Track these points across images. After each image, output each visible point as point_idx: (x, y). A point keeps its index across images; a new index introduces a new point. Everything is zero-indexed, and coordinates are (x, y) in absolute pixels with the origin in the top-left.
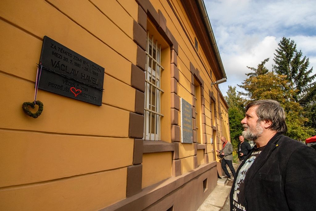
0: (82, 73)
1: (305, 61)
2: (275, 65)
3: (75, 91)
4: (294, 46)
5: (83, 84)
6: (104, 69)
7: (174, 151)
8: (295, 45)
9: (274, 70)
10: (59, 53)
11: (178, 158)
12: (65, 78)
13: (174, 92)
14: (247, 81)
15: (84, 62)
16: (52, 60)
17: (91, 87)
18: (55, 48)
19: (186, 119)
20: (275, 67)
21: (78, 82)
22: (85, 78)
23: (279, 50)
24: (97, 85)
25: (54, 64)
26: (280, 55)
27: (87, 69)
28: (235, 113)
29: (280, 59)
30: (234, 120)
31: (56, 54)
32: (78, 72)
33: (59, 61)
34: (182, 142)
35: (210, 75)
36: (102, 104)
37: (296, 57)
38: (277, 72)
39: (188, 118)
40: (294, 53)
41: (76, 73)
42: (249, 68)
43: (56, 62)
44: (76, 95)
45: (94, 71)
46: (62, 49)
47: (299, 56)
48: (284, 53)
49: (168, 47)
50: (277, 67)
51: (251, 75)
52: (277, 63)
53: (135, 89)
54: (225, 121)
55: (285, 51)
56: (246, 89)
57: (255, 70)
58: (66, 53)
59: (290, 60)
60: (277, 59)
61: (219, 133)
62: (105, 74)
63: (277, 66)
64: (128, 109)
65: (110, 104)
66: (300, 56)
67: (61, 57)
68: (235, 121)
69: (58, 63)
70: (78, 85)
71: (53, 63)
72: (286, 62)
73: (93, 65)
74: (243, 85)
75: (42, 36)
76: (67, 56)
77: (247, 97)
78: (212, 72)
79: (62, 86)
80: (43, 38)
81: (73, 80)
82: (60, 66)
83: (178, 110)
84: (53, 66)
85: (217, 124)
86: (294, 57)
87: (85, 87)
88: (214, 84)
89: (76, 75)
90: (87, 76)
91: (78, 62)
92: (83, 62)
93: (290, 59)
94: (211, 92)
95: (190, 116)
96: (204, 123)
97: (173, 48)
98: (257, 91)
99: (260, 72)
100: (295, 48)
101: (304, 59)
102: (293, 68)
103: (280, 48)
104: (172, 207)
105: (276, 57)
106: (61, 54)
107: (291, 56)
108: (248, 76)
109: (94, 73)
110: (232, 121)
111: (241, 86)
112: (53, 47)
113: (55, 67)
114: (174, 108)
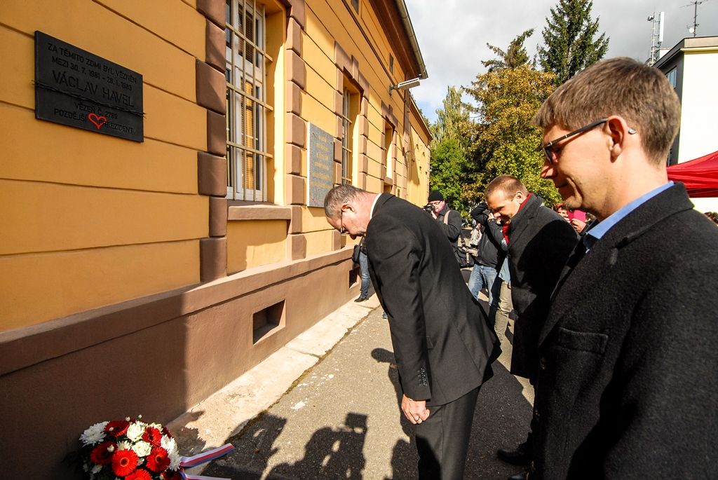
0: (104, 89)
1: (601, 44)
2: (544, 45)
3: (95, 120)
4: (587, 6)
5: (107, 106)
6: (142, 76)
7: (290, 220)
8: (591, 4)
9: (538, 58)
10: (62, 57)
11: (299, 231)
12: (78, 98)
13: (293, 112)
14: (483, 80)
15: (106, 68)
16: (54, 72)
17: (122, 110)
18: (55, 49)
19: (320, 165)
20: (542, 51)
21: (98, 104)
22: (110, 96)
23: (557, 12)
24: (133, 106)
25: (58, 78)
26: (557, 23)
27: (112, 80)
28: (452, 150)
29: (554, 33)
30: (448, 164)
31: (57, 61)
32: (97, 86)
33: (65, 72)
34: (308, 205)
35: (388, 68)
36: (144, 139)
37: (586, 34)
38: (543, 64)
39: (324, 162)
40: (585, 23)
41: (94, 89)
42: (491, 48)
43: (60, 73)
44: (99, 126)
45: (124, 81)
46: (66, 50)
47: (591, 31)
48: (566, 19)
49: (280, 11)
50: (545, 52)
51: (493, 66)
52: (547, 41)
53: (206, 110)
54: (421, 167)
55: (568, 15)
56: (477, 98)
57: (502, 54)
58: (73, 56)
59: (574, 39)
60: (550, 33)
61: (399, 190)
62: (144, 84)
63: (547, 48)
64: (194, 147)
65: (158, 138)
66: (593, 33)
67: (66, 65)
68: (450, 167)
69: (64, 75)
70: (100, 110)
71: (57, 76)
72: (565, 42)
73: (121, 72)
74: (472, 87)
75: (31, 31)
76: (75, 62)
77: (476, 115)
78: (395, 60)
79: (75, 113)
80: (34, 35)
81: (89, 101)
82: (67, 80)
83: (302, 147)
84: (57, 81)
85: (397, 172)
86: (582, 33)
87: (112, 111)
88: (397, 89)
89: (95, 93)
90: (113, 92)
91: (96, 70)
92: (102, 68)
93: (573, 37)
94: (388, 107)
95: (328, 158)
96: (362, 170)
97: (291, 14)
98: (496, 103)
99: (512, 61)
100: (588, 10)
101: (600, 40)
102: (575, 59)
103: (560, 7)
104: (283, 302)
105: (548, 27)
106: (65, 58)
107: (578, 30)
108: (486, 66)
109: (125, 86)
110: (444, 166)
111: (468, 91)
112: (52, 48)
113: (60, 83)
114: (293, 143)
